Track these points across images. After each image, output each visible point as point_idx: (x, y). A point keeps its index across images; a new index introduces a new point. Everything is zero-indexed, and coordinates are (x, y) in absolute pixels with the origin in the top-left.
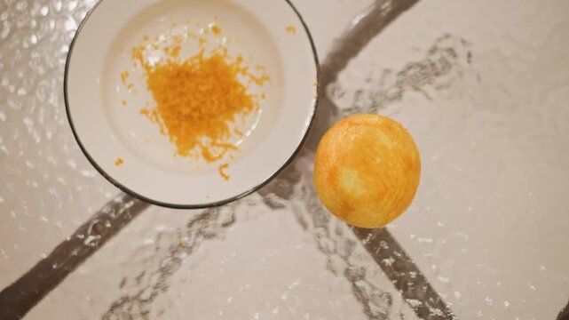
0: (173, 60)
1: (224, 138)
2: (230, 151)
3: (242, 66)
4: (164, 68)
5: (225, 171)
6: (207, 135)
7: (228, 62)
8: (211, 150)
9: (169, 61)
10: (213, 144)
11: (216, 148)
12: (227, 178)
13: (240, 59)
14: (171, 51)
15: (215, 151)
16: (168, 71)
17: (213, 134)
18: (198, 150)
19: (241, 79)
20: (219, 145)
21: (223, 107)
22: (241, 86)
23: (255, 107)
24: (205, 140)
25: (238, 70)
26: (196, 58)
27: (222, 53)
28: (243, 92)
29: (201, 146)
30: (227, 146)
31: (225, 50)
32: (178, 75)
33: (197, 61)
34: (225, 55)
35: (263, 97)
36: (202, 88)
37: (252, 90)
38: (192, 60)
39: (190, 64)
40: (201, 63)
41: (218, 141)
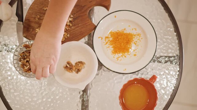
0: (134, 42)
1: (109, 43)
2: (105, 43)
3: (123, 56)
4: (132, 39)
5: (101, 38)
6: (112, 40)
7: (126, 54)
8: (108, 39)
9: (134, 41)
10: (109, 40)
11: (108, 40)
12: (99, 38)
13: (125, 57)
14: (136, 42)
15: (107, 40)
16: (131, 39)
17: (111, 41)
18: (110, 36)
19: (121, 54)
20: (108, 41)
21: (116, 46)
22: (119, 53)
23: (112, 54)
24: (111, 39)
25: (123, 55)
26: (131, 47)
27: (129, 53)
28: (117, 53)
29: (110, 37)
30: (107, 43)
31: (129, 55)
32: (129, 40)
33: (130, 47)
34: (128, 54)
35: (114, 57)
36: (122, 44)
37: (117, 55)
38: (131, 46)
39: (130, 45)
40: (129, 48)
41: (109, 42)
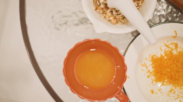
0: (174, 88)
1: (167, 50)
2: (167, 44)
3: (149, 74)
4: (179, 86)
5: (175, 35)
6: (173, 54)
7: (153, 78)
8: (174, 47)
9: (176, 88)
10: (172, 49)
11: (172, 48)
12: (175, 31)
13: (148, 77)
14: (173, 91)
16: (178, 84)
17: (171, 52)
18: (179, 50)
19: (151, 69)
20: (170, 48)
21: (163, 61)
22: (153, 67)
23: (151, 56)
24: (175, 52)
25: (151, 73)
26: (165, 85)
27: (154, 82)
28: (153, 64)
29: (177, 51)
30: (167, 46)
31: (152, 82)
32: (175, 80)
33: (165, 83)
34: (153, 81)
35: (146, 59)
36: (169, 70)
37: (149, 63)
38: (167, 84)
39: (168, 83)
40: (164, 82)
41: (170, 50)
